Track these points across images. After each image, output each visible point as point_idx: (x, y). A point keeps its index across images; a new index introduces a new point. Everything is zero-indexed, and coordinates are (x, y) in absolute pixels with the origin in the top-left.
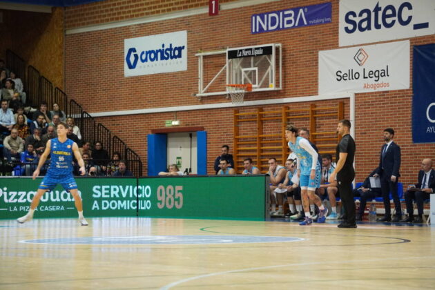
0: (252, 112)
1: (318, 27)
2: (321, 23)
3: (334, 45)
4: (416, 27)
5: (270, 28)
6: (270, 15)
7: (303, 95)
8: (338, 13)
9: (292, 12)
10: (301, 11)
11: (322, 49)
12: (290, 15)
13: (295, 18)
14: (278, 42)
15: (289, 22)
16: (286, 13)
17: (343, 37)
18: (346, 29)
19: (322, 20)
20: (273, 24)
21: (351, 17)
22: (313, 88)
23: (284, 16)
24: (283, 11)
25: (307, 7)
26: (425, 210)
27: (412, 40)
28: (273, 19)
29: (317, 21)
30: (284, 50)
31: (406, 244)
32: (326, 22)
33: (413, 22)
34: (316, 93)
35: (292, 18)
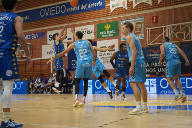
0: (23, 63)
1: (42, 39)
2: (42, 38)
3: (46, 44)
4: (69, 39)
5: (28, 39)
6: (28, 35)
7: (37, 58)
8: (47, 35)
9: (34, 34)
10: (37, 34)
11: (43, 45)
12: (33, 35)
13: (35, 36)
14: (30, 43)
15: (33, 37)
16: (32, 35)
17: (49, 42)
18: (49, 39)
19: (43, 37)
20: (29, 38)
21: (51, 36)
22: (40, 56)
23: (32, 36)
24: (32, 34)
25: (38, 33)
26: (71, 90)
27: (67, 43)
28: (29, 36)
29: (41, 37)
30: (32, 45)
31: (66, 99)
32: (44, 37)
33: (67, 38)
34: (41, 57)
35: (34, 36)
